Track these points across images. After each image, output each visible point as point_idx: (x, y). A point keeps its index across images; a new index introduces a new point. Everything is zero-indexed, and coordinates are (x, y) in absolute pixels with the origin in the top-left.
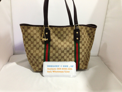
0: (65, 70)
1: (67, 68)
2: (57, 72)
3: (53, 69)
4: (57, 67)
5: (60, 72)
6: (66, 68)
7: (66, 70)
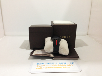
0: (62, 66)
1: (65, 64)
2: (51, 68)
3: (45, 66)
4: (51, 64)
5: (56, 67)
6: (63, 64)
7: (64, 66)
